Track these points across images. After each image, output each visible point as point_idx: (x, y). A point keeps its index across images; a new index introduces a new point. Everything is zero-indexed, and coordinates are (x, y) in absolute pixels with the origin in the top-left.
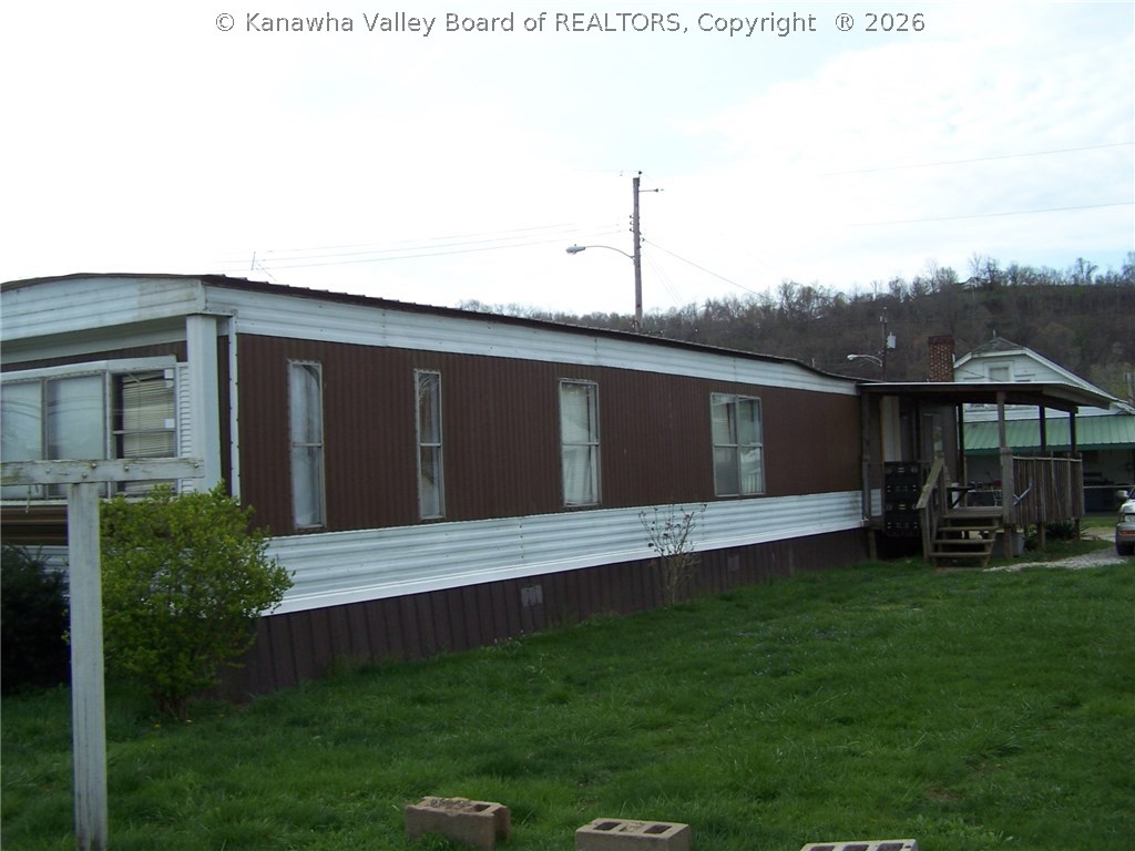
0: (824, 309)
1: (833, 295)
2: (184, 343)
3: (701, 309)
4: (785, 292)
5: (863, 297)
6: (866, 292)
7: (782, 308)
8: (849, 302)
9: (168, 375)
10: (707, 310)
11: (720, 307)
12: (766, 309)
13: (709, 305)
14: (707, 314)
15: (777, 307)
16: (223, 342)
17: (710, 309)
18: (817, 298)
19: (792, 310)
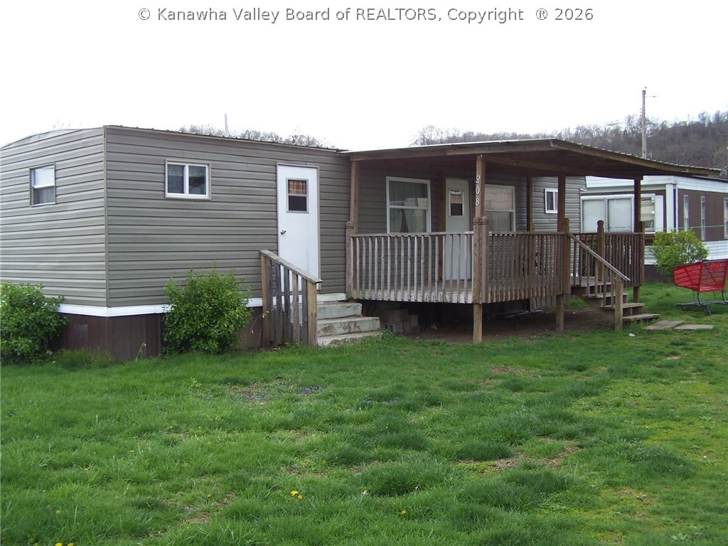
0: (654, 131)
1: (660, 122)
2: (665, 190)
3: (573, 131)
4: (629, 120)
5: (679, 124)
6: (682, 120)
7: (625, 131)
8: (670, 127)
9: (653, 199)
10: (577, 131)
11: (585, 130)
12: (616, 131)
13: (578, 128)
14: (577, 134)
15: (623, 130)
16: (675, 190)
17: (579, 131)
18: (650, 124)
19: (633, 132)
